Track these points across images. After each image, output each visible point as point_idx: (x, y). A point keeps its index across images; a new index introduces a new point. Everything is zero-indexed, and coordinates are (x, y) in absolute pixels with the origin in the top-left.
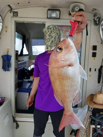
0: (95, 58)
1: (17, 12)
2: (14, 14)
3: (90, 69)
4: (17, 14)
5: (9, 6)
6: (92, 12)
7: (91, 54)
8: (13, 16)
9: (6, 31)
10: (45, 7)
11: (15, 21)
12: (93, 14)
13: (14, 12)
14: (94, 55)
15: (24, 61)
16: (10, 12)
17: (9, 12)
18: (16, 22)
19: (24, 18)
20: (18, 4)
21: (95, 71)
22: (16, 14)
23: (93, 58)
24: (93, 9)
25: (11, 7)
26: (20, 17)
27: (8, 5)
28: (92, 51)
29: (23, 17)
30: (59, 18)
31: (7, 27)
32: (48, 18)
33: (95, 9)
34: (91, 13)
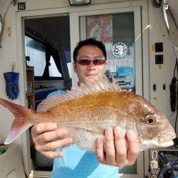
2: (20, 7)
3: (155, 87)
4: (24, 7)
8: (19, 9)
9: (9, 35)
11: (22, 18)
13: (20, 3)
17: (12, 4)
22: (22, 6)
28: (154, 54)
31: (10, 29)
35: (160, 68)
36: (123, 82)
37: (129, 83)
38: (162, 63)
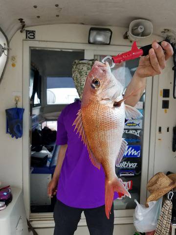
0: (167, 109)
1: (33, 32)
2: (28, 35)
3: (160, 129)
4: (34, 36)
5: (21, 20)
6: (161, 34)
7: (160, 104)
8: (27, 38)
9: (13, 65)
10: (83, 24)
11: (30, 47)
12: (162, 37)
13: (28, 31)
14: (166, 105)
15: (35, 116)
16: (21, 32)
17: (19, 31)
18: (32, 49)
19: (47, 41)
20: (38, 17)
21: (168, 131)
22: (31, 35)
23: (164, 109)
24: (165, 30)
25: (24, 22)
26: (39, 41)
27: (19, 20)
28: (161, 99)
29: (44, 41)
30: (109, 44)
31: (14, 58)
32: (89, 43)
33: (168, 30)
34: (159, 36)
35: (166, 112)
36: (133, 123)
37: (138, 125)
38: (168, 108)
